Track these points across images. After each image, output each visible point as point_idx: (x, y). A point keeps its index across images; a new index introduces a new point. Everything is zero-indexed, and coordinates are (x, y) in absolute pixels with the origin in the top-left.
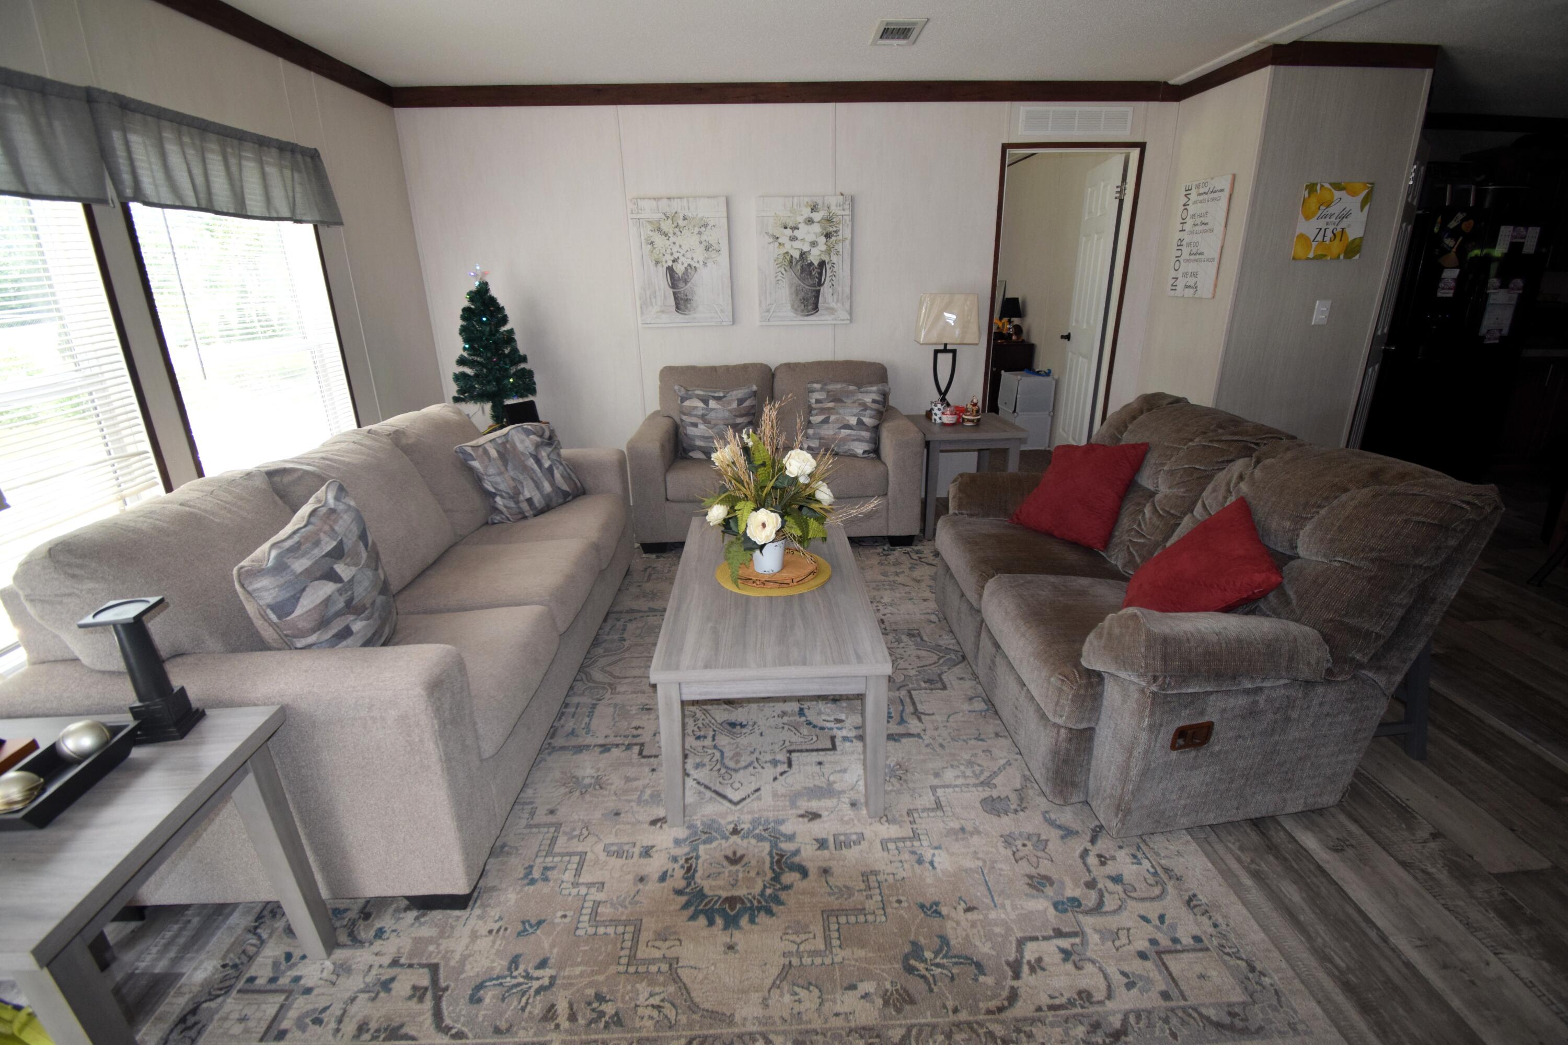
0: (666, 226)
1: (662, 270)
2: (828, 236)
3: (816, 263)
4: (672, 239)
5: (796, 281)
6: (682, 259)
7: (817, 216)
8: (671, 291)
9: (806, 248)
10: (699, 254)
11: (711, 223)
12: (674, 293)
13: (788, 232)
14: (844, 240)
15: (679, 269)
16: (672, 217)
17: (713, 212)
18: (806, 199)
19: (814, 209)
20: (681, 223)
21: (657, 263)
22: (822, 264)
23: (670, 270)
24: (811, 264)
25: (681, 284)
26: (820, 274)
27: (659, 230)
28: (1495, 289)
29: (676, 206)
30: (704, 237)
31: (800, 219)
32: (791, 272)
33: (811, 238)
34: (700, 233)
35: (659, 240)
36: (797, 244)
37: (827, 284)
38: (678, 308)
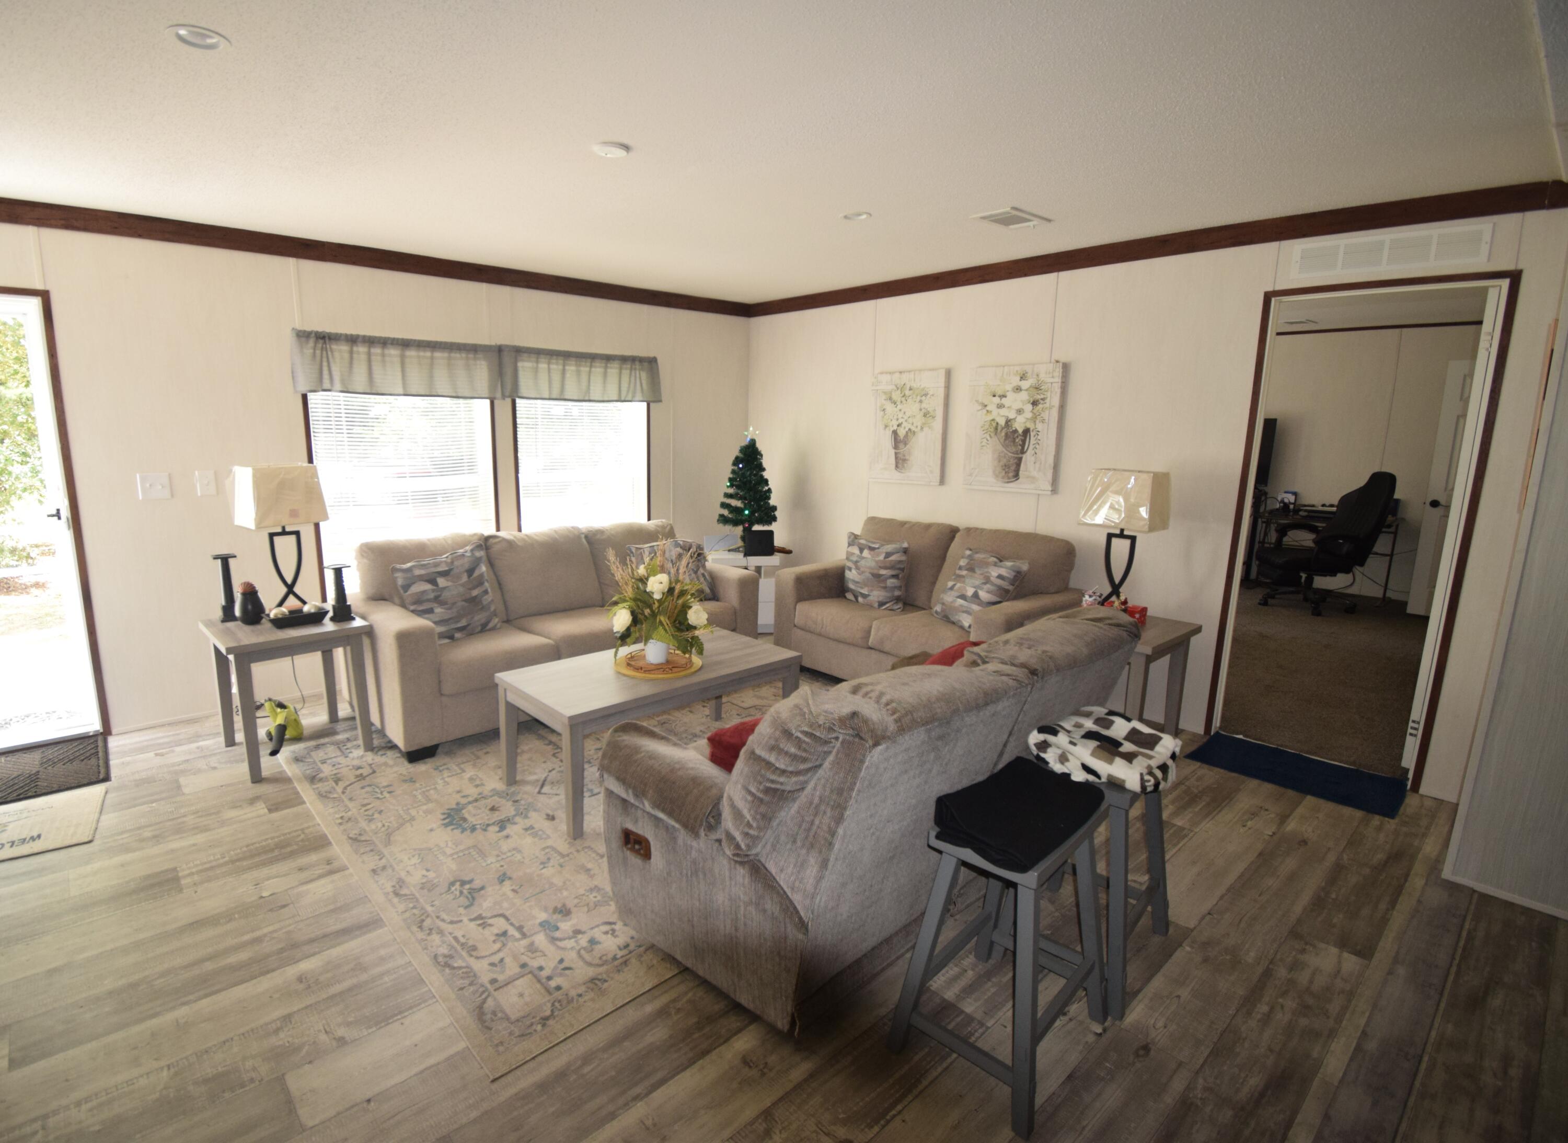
0: (896, 396)
1: (889, 433)
2: (1035, 403)
3: (1020, 431)
4: (899, 407)
5: (1000, 448)
6: (905, 424)
7: (1025, 384)
8: (893, 452)
9: (1012, 415)
10: (919, 420)
11: (931, 393)
12: (896, 454)
13: (997, 400)
14: (1051, 408)
15: (902, 433)
16: (901, 388)
17: (935, 384)
18: (1017, 368)
19: (1023, 377)
20: (907, 392)
21: (886, 426)
22: (1027, 432)
23: (895, 433)
24: (1016, 431)
25: (901, 445)
26: (1024, 442)
27: (890, 399)
29: (905, 378)
30: (924, 405)
31: (1009, 387)
32: (995, 439)
33: (1018, 405)
34: (921, 402)
35: (889, 407)
36: (1003, 412)
37: (1030, 452)
38: (897, 467)
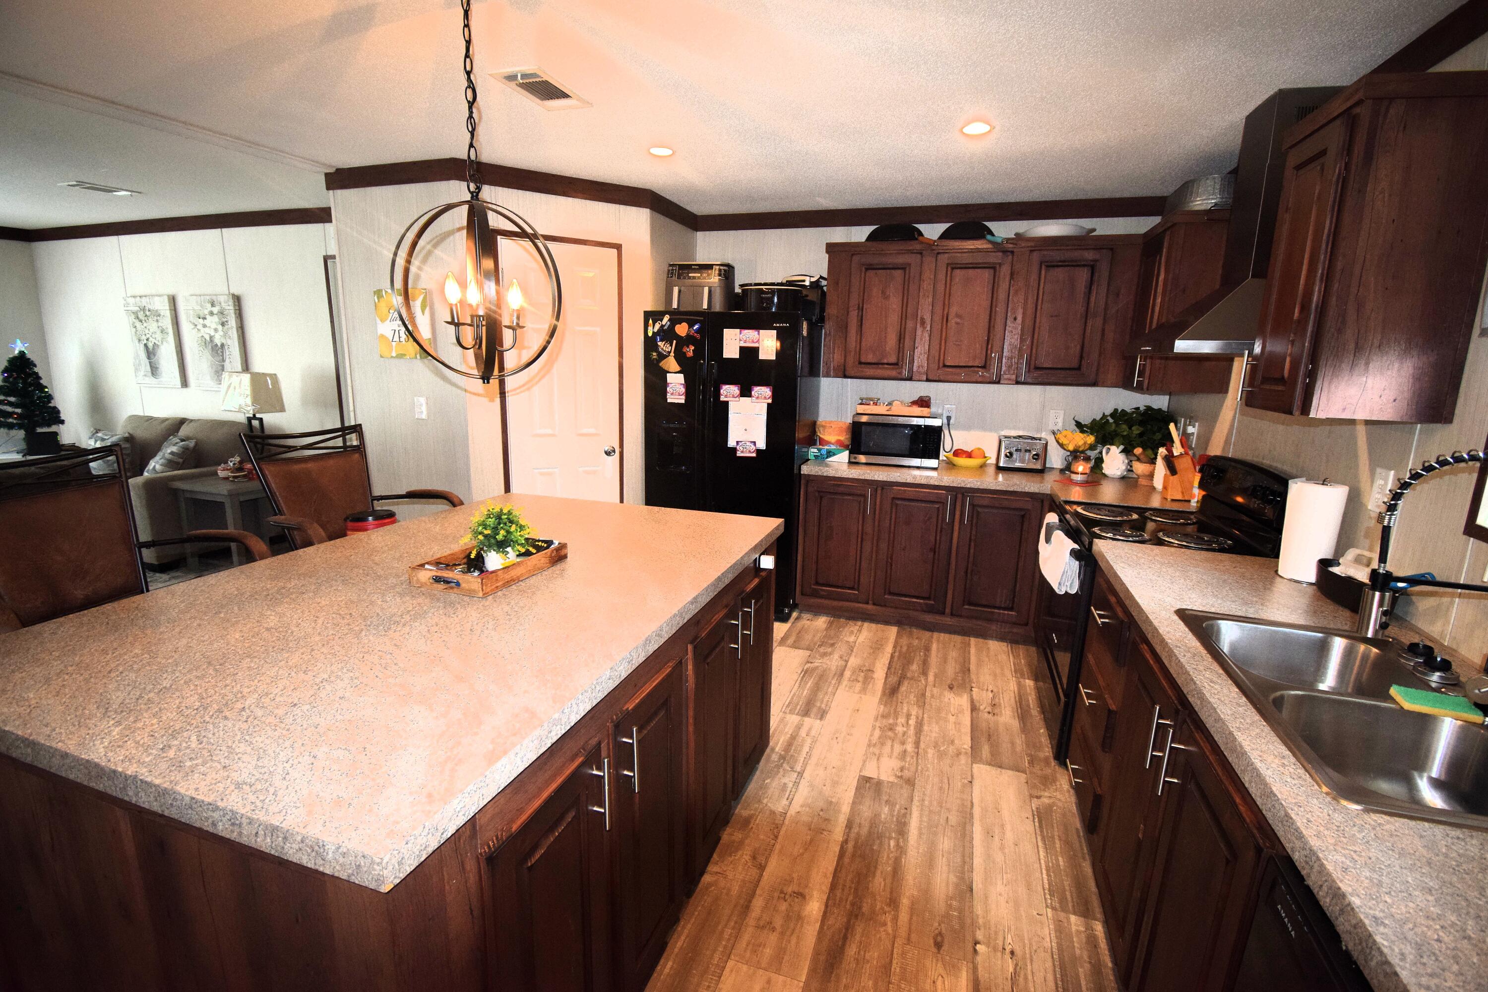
0: (141, 315)
1: (142, 346)
2: (223, 324)
3: (219, 345)
4: (145, 324)
5: (210, 357)
6: (151, 339)
7: (215, 310)
8: (147, 361)
9: (212, 333)
10: (159, 336)
11: (162, 314)
12: (150, 363)
13: (201, 321)
14: (232, 327)
15: (150, 345)
16: (144, 309)
17: (163, 306)
18: (208, 297)
19: (213, 305)
20: (148, 313)
21: (140, 340)
22: (223, 345)
23: (146, 345)
24: (216, 345)
25: (152, 356)
26: (222, 352)
27: (138, 318)
28: (733, 396)
29: (144, 302)
30: (160, 324)
31: (206, 312)
32: (206, 351)
33: (214, 326)
34: (157, 321)
35: (138, 324)
36: (207, 330)
37: (227, 361)
38: (153, 374)
